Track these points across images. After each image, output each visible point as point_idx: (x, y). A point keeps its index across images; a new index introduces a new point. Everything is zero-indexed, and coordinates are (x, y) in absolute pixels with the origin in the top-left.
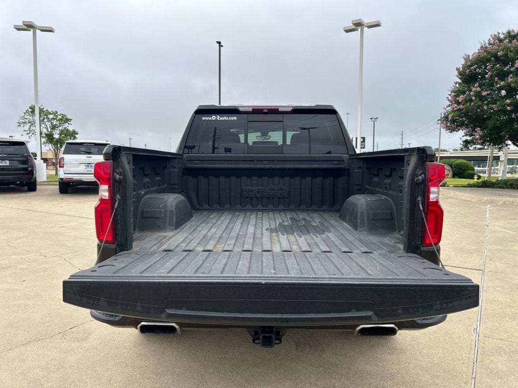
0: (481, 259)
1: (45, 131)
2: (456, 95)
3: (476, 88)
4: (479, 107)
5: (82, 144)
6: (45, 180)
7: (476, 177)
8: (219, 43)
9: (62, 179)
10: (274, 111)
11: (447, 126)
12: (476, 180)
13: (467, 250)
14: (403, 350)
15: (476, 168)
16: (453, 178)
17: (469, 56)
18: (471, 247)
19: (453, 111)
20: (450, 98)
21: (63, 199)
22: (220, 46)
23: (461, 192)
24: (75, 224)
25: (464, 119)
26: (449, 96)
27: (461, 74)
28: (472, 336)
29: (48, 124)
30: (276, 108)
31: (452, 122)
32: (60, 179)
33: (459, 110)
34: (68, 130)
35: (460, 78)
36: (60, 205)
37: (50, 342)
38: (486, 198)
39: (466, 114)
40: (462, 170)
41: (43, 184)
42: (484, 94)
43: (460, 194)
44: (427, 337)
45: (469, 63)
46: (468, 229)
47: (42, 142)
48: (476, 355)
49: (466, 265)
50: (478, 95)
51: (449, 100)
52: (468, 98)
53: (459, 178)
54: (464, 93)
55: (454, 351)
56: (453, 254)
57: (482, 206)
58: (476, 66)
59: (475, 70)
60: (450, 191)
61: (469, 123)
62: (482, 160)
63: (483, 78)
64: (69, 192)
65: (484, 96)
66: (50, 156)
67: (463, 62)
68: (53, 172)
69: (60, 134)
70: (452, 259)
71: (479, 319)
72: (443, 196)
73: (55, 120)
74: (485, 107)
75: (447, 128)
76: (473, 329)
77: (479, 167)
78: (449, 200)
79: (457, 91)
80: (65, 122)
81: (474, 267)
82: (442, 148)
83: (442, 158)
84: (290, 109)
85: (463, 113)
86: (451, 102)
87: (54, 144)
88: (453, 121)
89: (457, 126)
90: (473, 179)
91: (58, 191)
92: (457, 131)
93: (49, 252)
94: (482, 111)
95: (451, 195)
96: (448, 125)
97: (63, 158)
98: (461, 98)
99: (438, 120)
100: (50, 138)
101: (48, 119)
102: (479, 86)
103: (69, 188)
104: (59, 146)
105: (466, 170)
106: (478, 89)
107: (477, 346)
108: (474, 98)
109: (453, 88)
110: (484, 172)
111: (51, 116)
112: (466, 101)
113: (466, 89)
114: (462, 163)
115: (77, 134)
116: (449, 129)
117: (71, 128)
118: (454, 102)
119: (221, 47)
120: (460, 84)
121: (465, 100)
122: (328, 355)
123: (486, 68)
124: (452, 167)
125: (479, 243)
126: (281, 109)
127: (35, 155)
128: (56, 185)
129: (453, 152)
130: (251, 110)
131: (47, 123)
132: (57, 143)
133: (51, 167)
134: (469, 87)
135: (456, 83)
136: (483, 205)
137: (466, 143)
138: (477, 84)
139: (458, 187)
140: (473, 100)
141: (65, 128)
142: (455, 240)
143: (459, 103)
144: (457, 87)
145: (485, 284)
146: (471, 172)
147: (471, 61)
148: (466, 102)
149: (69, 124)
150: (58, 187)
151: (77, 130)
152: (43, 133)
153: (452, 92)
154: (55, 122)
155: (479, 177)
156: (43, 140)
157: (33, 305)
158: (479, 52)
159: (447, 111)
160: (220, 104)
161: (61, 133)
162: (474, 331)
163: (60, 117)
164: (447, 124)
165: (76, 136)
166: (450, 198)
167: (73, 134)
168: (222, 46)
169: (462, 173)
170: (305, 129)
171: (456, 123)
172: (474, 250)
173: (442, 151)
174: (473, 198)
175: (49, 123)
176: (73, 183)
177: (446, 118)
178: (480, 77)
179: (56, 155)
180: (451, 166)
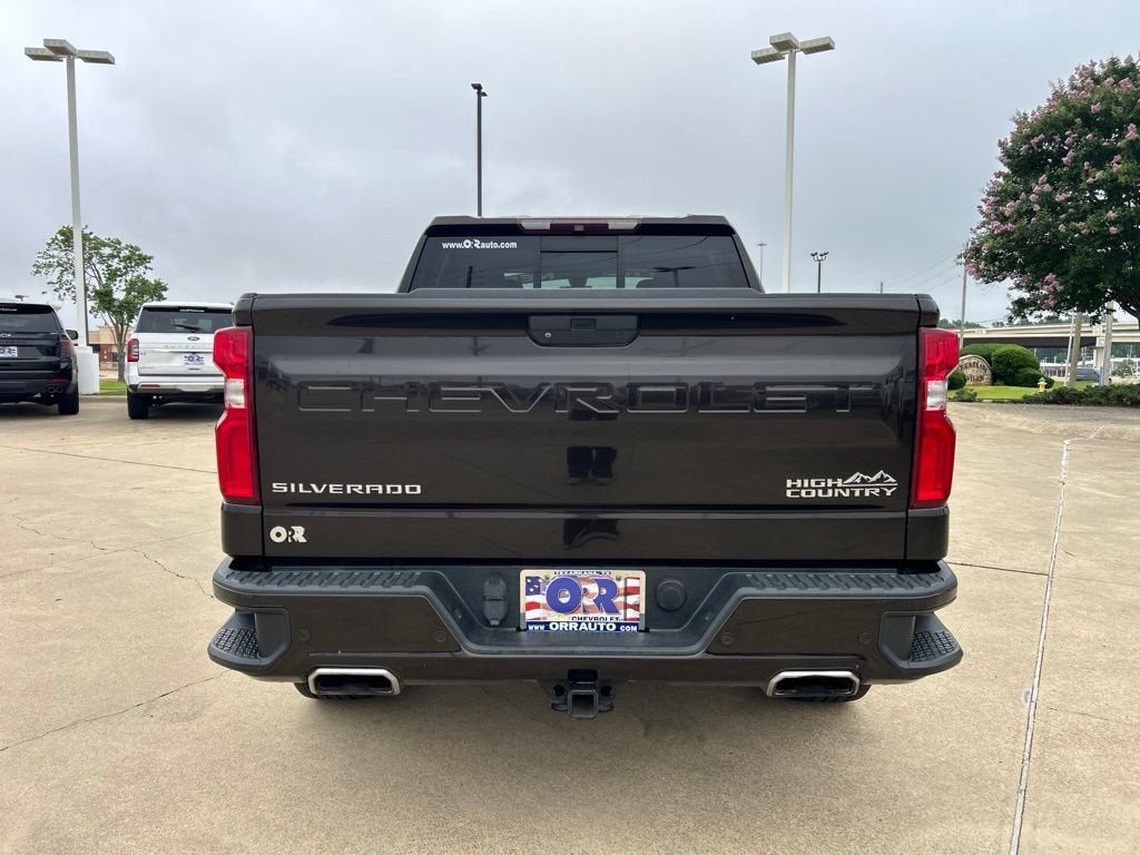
0: (1046, 552)
1: (94, 282)
2: (998, 201)
3: (1041, 185)
4: (1048, 227)
5: (177, 309)
6: (98, 391)
7: (1042, 383)
8: (478, 87)
9: (134, 387)
10: (597, 229)
11: (978, 270)
12: (1042, 389)
13: (1017, 533)
14: (873, 735)
15: (1043, 364)
16: (993, 385)
17: (1025, 114)
18: (1025, 526)
19: (993, 236)
20: (985, 208)
21: (136, 431)
22: (481, 94)
23: (1008, 412)
24: (166, 482)
25: (1016, 253)
26: (982, 204)
27: (1010, 155)
28: (1022, 706)
29: (101, 268)
30: (603, 222)
31: (990, 262)
32: (131, 386)
33: (1005, 233)
34: (144, 282)
35: (1008, 165)
36: (133, 443)
37: (120, 723)
38: (1061, 426)
39: (1021, 243)
40: (1011, 368)
41: (93, 398)
42: (1059, 198)
43: (1005, 417)
44: (924, 710)
45: (1026, 131)
46: (1020, 490)
47: (89, 309)
48: (1028, 746)
49: (1013, 565)
50: (1047, 201)
51: (982, 212)
52: (1025, 208)
53: (1007, 384)
54: (1015, 197)
55: (981, 738)
56: (986, 541)
57: (1054, 443)
58: (1042, 136)
59: (1039, 145)
60: (984, 411)
61: (1027, 263)
62: (1055, 346)
63: (1057, 162)
64: (150, 415)
65: (1059, 204)
66: (107, 338)
67: (1014, 127)
68: (115, 376)
69: (128, 291)
70: (983, 551)
71: (1037, 674)
72: (970, 422)
73: (116, 260)
74: (1062, 228)
75: (979, 273)
76: (1023, 694)
77: (1051, 361)
78: (981, 431)
79: (1000, 192)
80: (137, 265)
81: (1030, 568)
82: (968, 319)
83: (967, 341)
84: (633, 225)
85: (1013, 240)
86: (987, 216)
87: (114, 313)
88: (993, 258)
89: (1001, 269)
90: (1037, 386)
91: (127, 413)
92: (1000, 281)
93: (110, 540)
94: (1055, 235)
95: (987, 421)
96: (981, 267)
97: (136, 341)
98: (1009, 208)
99: (960, 257)
100: (104, 299)
101: (102, 256)
102: (1049, 181)
103: (150, 406)
104: (125, 316)
105: (1020, 367)
106: (1047, 188)
107: (1031, 727)
108: (1037, 208)
109: (991, 185)
110: (1061, 373)
111: (106, 251)
112: (1020, 214)
113: (1021, 187)
114: (1012, 351)
115: (165, 289)
116: (983, 276)
117: (151, 277)
118: (993, 217)
119: (483, 98)
120: (1006, 176)
121: (1018, 211)
122: (714, 746)
123: (1063, 142)
124: (990, 363)
125: (1044, 518)
126: (612, 226)
127: (75, 335)
128: (121, 401)
129: (992, 328)
130: (548, 227)
131: (98, 266)
132: (122, 311)
133: (109, 365)
134: (1026, 183)
135: (999, 175)
136: (1054, 440)
137: (1020, 306)
138: (1043, 178)
139: (1003, 402)
140: (1035, 212)
141: (138, 277)
142: (992, 513)
143: (1004, 219)
144: (1000, 185)
145: (1052, 603)
146: (1032, 371)
147: (1031, 125)
148: (1021, 217)
149: (146, 268)
150: (126, 405)
151: (164, 282)
152: (91, 288)
153: (989, 194)
154: (115, 263)
155: (1050, 383)
156: (91, 304)
157: (80, 649)
158: (1050, 107)
159: (979, 237)
160: (480, 214)
161: (131, 287)
162: (1025, 698)
163: (127, 252)
164: (978, 264)
165: (163, 293)
166: (985, 425)
167: (158, 290)
168: (485, 95)
169: (1012, 375)
170: (666, 270)
171: (997, 263)
172: (1031, 532)
173: (968, 325)
174: (1032, 425)
175: (104, 267)
176: (158, 395)
177: (977, 250)
178: (1050, 160)
179: (120, 336)
180: (987, 358)
